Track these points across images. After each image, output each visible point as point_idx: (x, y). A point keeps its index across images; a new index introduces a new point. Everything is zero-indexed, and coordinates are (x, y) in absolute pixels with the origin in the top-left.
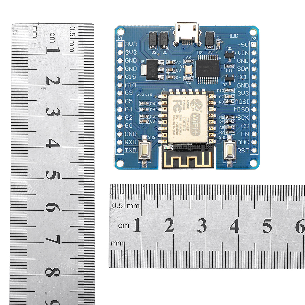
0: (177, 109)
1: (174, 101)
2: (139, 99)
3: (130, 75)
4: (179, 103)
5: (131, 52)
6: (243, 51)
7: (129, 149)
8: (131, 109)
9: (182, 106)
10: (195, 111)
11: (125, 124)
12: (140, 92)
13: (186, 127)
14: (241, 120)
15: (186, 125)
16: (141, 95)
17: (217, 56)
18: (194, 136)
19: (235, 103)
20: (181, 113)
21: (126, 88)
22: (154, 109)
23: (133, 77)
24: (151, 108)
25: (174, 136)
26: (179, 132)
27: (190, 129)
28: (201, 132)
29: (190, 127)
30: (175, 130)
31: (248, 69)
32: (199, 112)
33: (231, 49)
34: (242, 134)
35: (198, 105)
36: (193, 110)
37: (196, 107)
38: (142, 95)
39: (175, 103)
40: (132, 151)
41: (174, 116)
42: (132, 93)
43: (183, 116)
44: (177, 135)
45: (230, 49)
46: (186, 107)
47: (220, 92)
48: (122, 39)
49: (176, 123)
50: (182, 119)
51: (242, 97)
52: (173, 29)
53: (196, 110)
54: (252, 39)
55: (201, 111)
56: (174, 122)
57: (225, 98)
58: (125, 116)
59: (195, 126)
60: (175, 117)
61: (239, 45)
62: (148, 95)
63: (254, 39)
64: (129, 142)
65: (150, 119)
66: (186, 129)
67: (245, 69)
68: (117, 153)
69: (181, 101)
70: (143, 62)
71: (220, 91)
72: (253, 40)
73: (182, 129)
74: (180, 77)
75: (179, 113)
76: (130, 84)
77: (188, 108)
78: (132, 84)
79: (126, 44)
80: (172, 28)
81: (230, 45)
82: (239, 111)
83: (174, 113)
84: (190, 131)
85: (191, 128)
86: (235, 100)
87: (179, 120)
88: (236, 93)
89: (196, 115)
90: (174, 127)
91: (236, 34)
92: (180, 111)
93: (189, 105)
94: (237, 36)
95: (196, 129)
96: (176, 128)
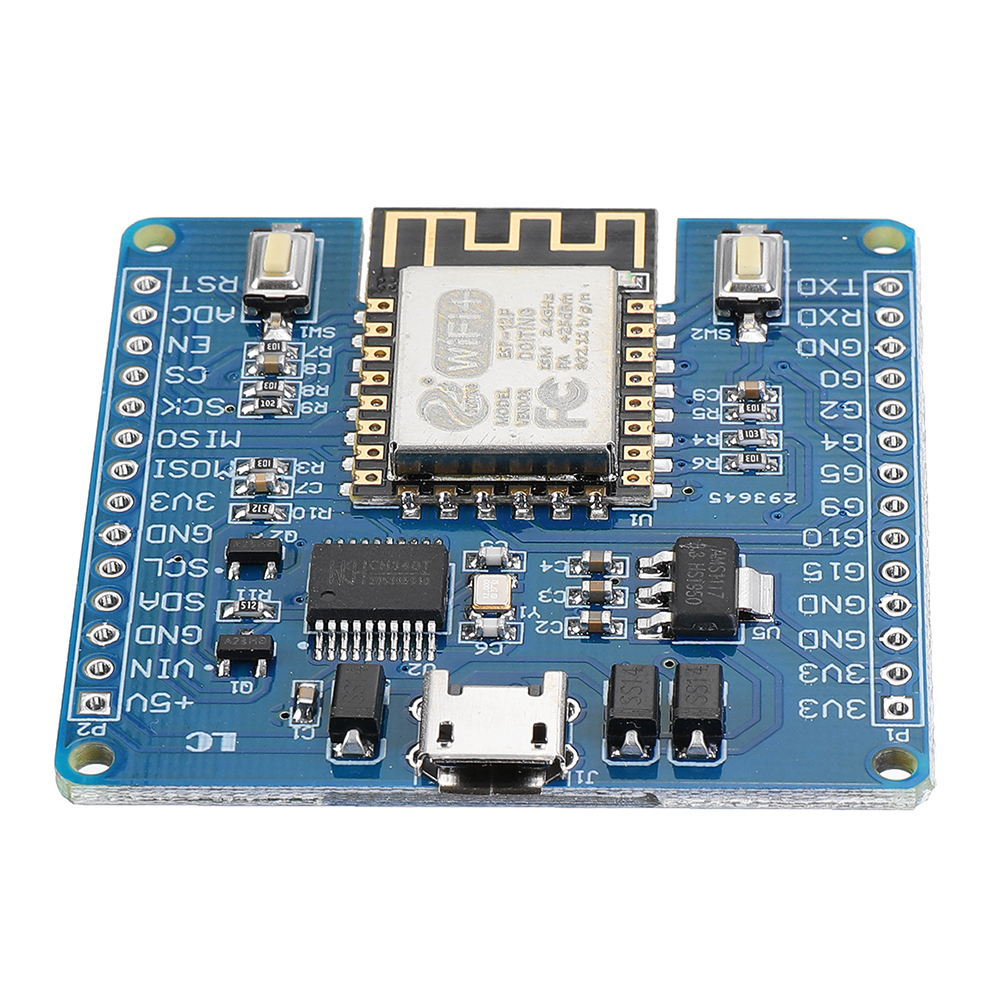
0: (562, 392)
1: (583, 423)
2: (786, 483)
3: (836, 578)
4: (552, 414)
5: (832, 675)
6: (164, 676)
7: (839, 292)
8: (829, 444)
9: (535, 402)
10: (461, 382)
11: (863, 385)
12: (777, 512)
13: (517, 322)
14: (205, 400)
15: (514, 332)
16: (772, 498)
17: (319, 657)
18: (471, 292)
19: (233, 463)
20: (545, 375)
21: (862, 525)
22: (697, 441)
23: (819, 569)
24: (718, 447)
25: (585, 290)
26: (557, 304)
27: (496, 316)
28: (433, 306)
29: (496, 325)
30: (576, 312)
31: (142, 603)
32: (439, 378)
33: (235, 683)
34: (207, 345)
35: (444, 405)
36: (473, 388)
37: (455, 399)
38: (766, 499)
39: (571, 415)
40: (819, 284)
41: (582, 366)
42: (824, 507)
43: (535, 363)
44: (565, 296)
45: (243, 686)
46: (513, 401)
47: (313, 509)
48: (890, 731)
49: (573, 337)
50: (537, 352)
51: (192, 486)
52: (580, 772)
53: (453, 387)
54: (103, 727)
55: (429, 381)
56: (586, 341)
57: (289, 482)
58: (863, 418)
59: (464, 326)
60: (575, 363)
61: (184, 703)
62: (730, 498)
63: (89, 729)
64: (838, 317)
65: (722, 405)
66: (517, 316)
67: (160, 601)
68: (904, 279)
69: (543, 422)
70: (758, 631)
71: (316, 513)
72: (94, 724)
73: (538, 317)
74: (545, 567)
75: (553, 375)
76: (836, 544)
77: (504, 396)
78: (827, 543)
79: (861, 709)
80: (584, 777)
81: (242, 700)
82: (213, 433)
83: (581, 375)
84: (496, 310)
85: (492, 318)
86: (231, 474)
87: (553, 350)
88: (221, 501)
89: (458, 368)
90: (584, 323)
91: (200, 750)
92: (550, 386)
93: (493, 407)
94: (195, 742)
95: (461, 317)
96: (575, 320)
